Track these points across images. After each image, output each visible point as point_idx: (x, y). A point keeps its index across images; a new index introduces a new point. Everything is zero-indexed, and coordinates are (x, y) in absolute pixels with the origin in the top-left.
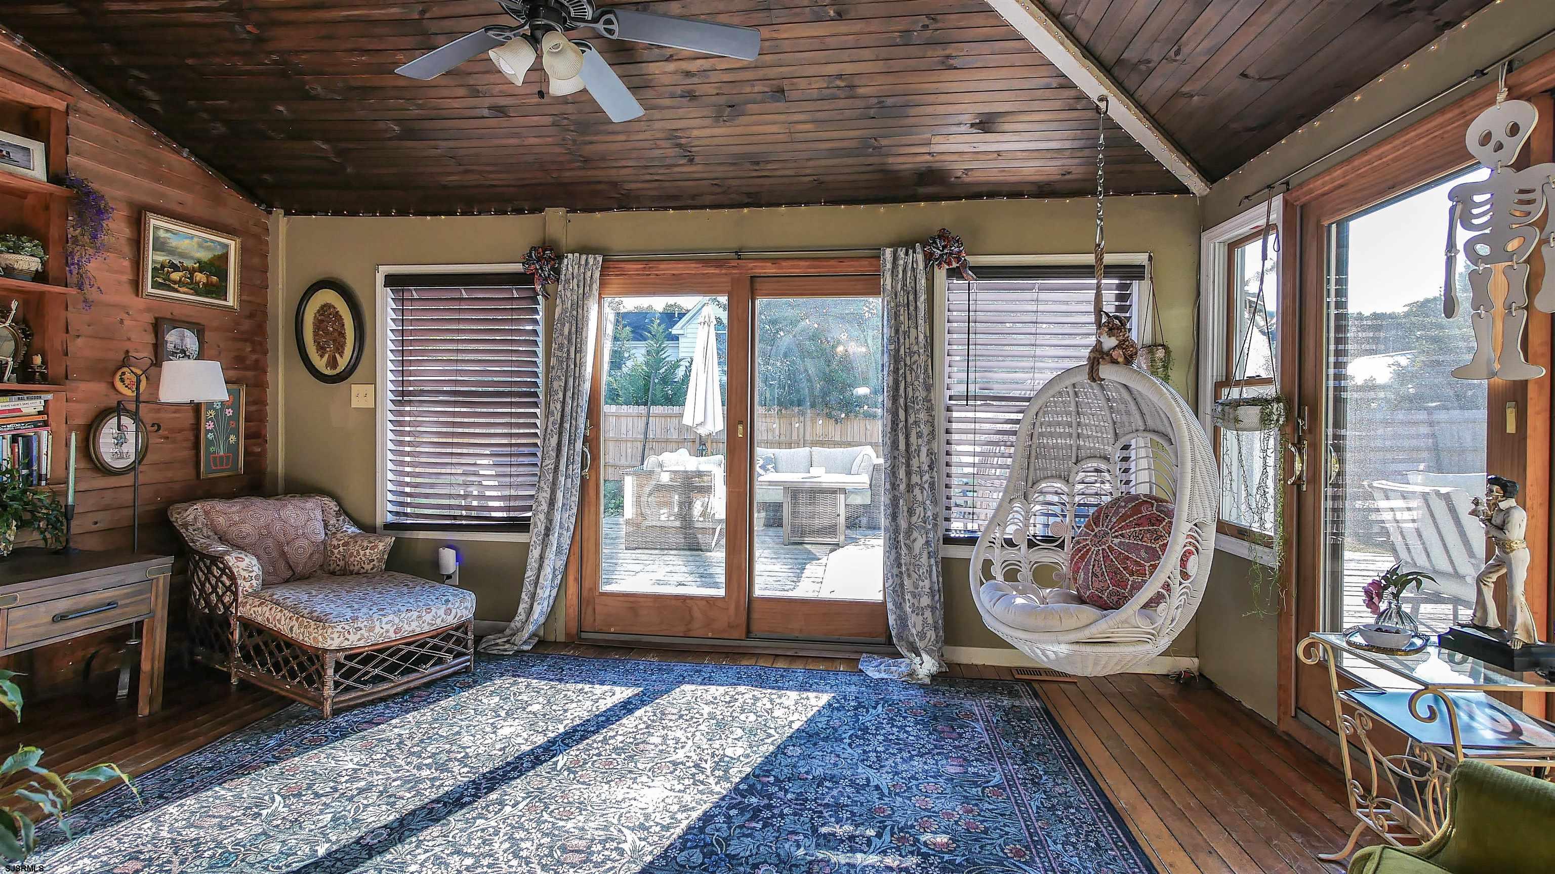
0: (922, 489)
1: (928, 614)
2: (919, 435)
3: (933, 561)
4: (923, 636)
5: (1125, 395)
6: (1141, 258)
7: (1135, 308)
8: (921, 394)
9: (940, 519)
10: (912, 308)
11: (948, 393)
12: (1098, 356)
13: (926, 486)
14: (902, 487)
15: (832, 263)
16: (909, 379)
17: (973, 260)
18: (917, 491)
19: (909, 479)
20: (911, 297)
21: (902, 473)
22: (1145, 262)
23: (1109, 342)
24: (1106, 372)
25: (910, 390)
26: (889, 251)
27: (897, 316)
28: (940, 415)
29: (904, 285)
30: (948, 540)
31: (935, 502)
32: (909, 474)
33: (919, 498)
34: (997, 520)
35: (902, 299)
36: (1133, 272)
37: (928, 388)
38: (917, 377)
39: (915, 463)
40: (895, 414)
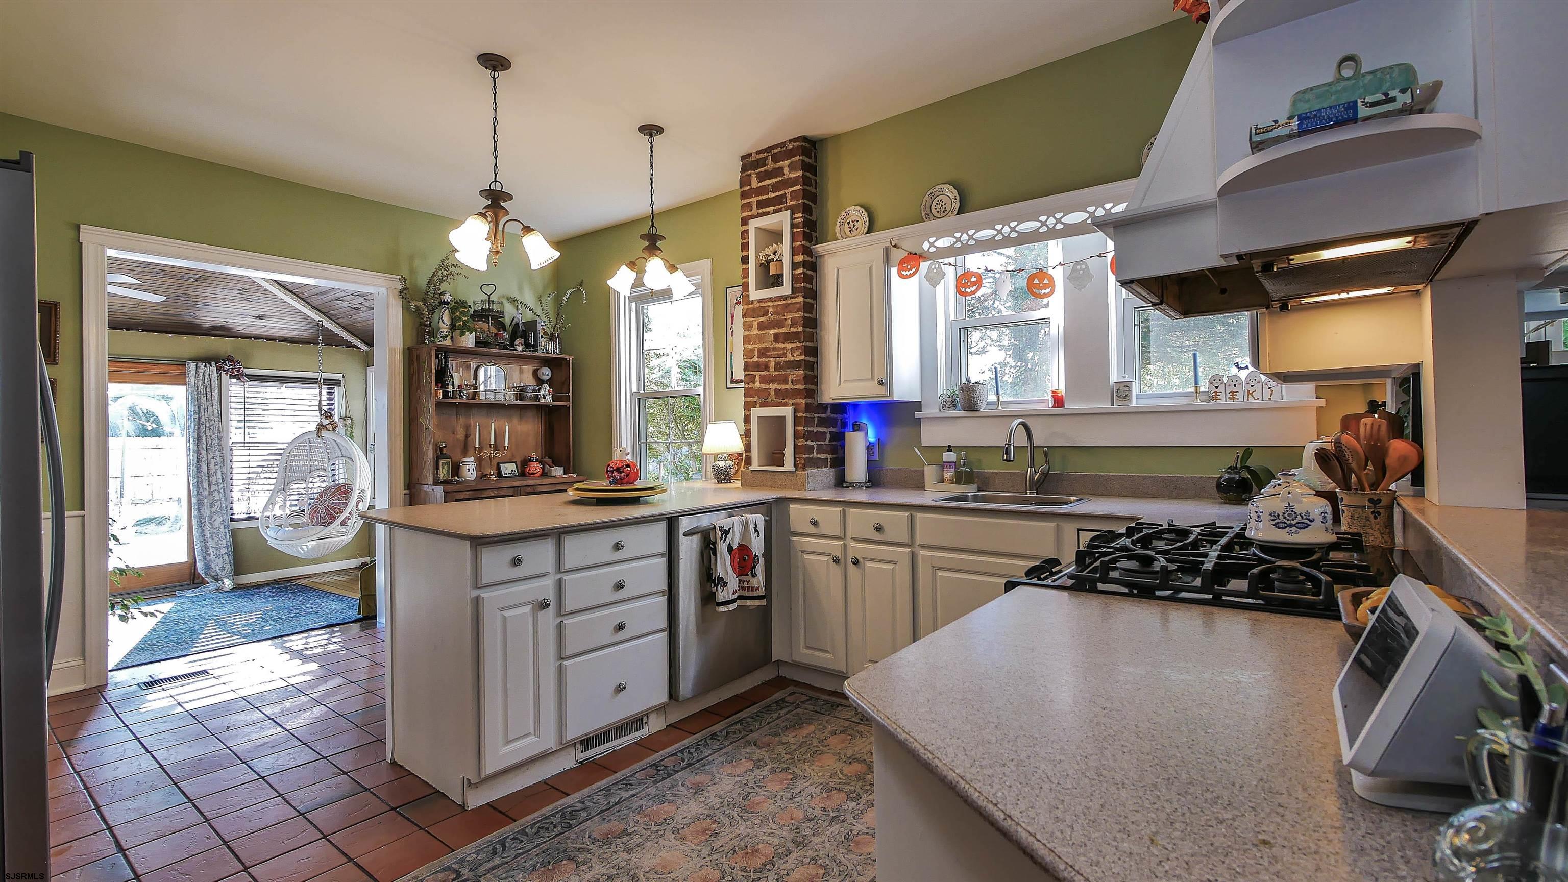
0: (219, 492)
1: (226, 557)
2: (216, 464)
3: (227, 530)
4: (222, 569)
5: (335, 444)
6: (339, 376)
7: (336, 404)
8: (216, 442)
9: (229, 508)
10: (209, 396)
11: (231, 441)
12: (321, 427)
13: (222, 491)
14: (206, 493)
15: (148, 366)
16: (208, 434)
17: (247, 371)
18: (215, 494)
19: (210, 488)
20: (208, 390)
21: (206, 485)
22: (341, 379)
23: (326, 422)
24: (324, 433)
25: (209, 440)
26: (193, 365)
27: (198, 399)
28: (226, 451)
29: (203, 383)
30: (232, 520)
31: (226, 500)
32: (210, 485)
33: (217, 497)
34: (271, 502)
35: (202, 390)
36: (337, 383)
37: (220, 438)
38: (214, 433)
39: (214, 479)
40: (198, 453)
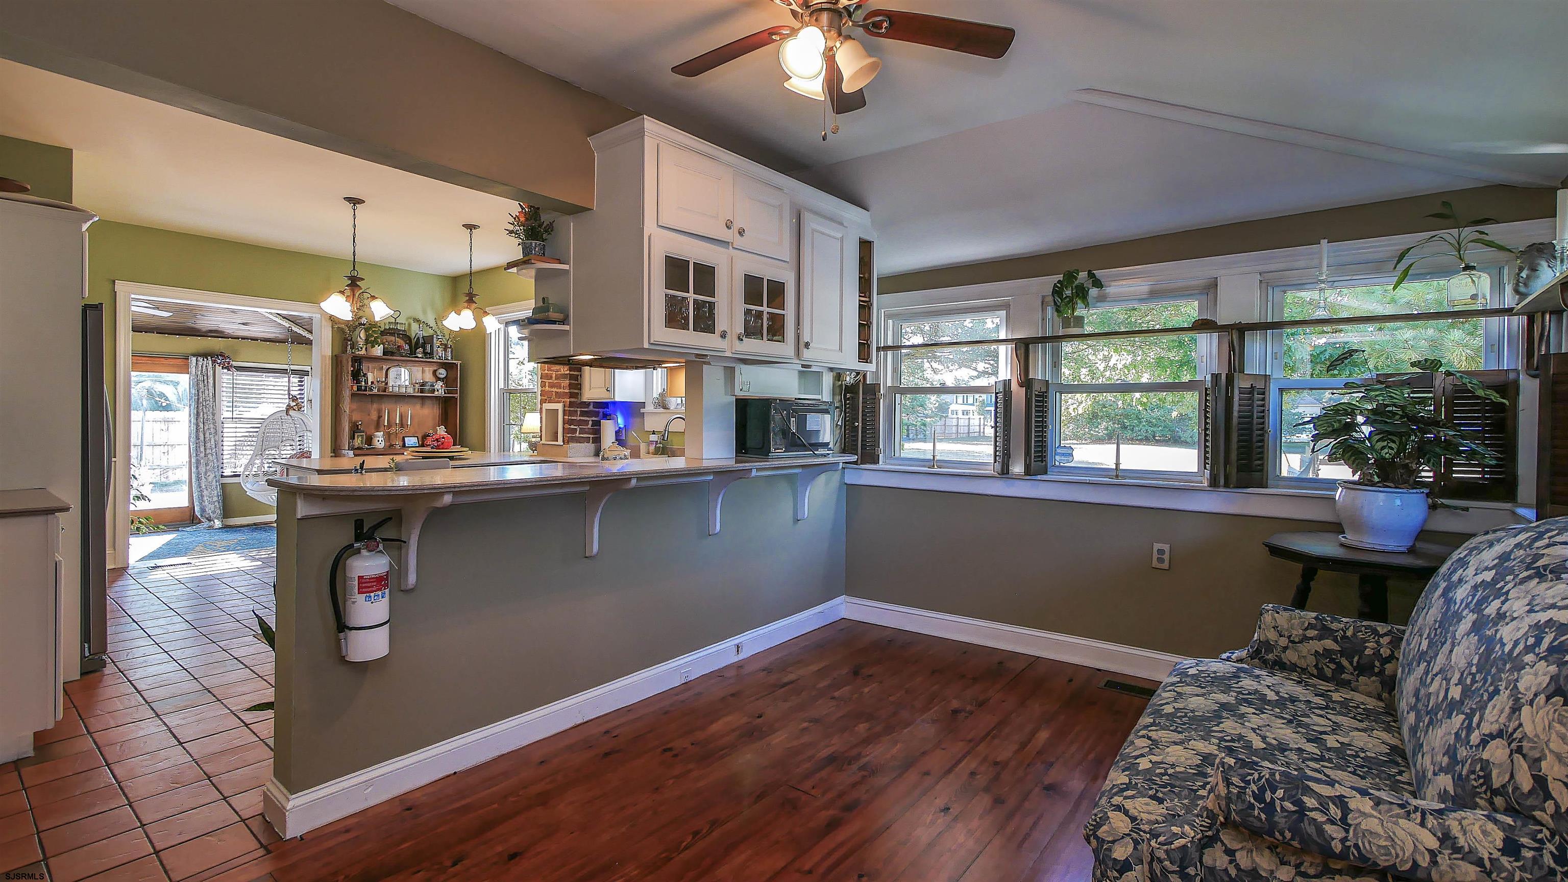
0: (212, 455)
1: (216, 504)
2: (210, 434)
3: (218, 483)
4: (214, 512)
5: (301, 421)
6: (308, 369)
7: (306, 390)
8: (211, 417)
9: (220, 468)
10: (206, 382)
11: (222, 417)
12: (289, 408)
13: (214, 454)
14: (202, 455)
15: (162, 359)
16: (205, 411)
17: (234, 364)
18: (210, 456)
19: (205, 452)
20: (205, 378)
21: (202, 449)
22: (310, 370)
23: (293, 404)
24: (291, 412)
25: (205, 415)
26: (194, 359)
27: (198, 384)
28: (219, 424)
29: (202, 372)
30: (222, 476)
31: (218, 461)
32: (205, 449)
33: (211, 458)
34: (250, 463)
35: (201, 378)
36: (306, 373)
37: (214, 415)
38: (209, 411)
39: (208, 445)
40: (197, 425)
